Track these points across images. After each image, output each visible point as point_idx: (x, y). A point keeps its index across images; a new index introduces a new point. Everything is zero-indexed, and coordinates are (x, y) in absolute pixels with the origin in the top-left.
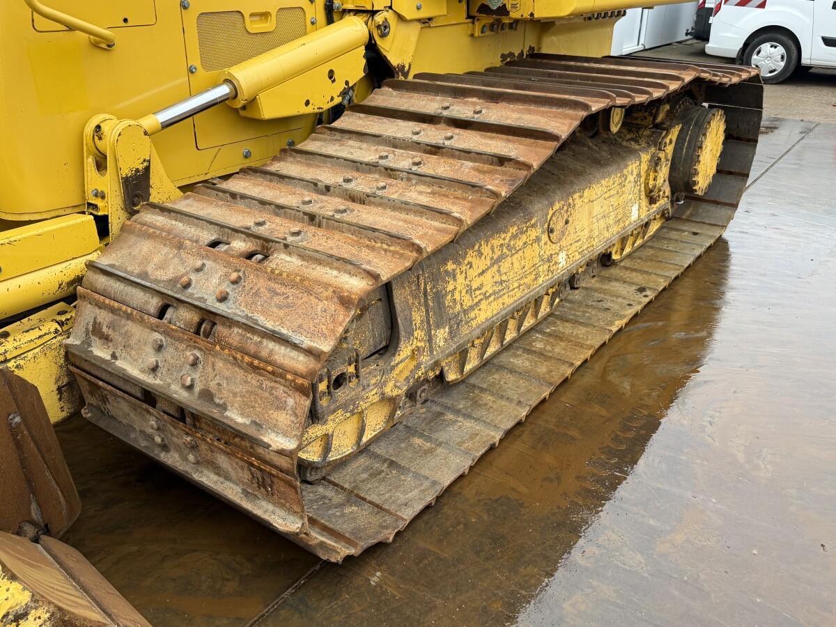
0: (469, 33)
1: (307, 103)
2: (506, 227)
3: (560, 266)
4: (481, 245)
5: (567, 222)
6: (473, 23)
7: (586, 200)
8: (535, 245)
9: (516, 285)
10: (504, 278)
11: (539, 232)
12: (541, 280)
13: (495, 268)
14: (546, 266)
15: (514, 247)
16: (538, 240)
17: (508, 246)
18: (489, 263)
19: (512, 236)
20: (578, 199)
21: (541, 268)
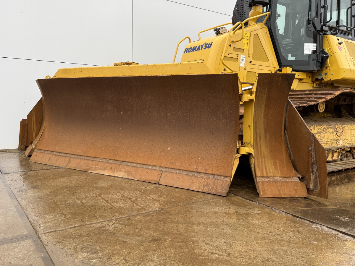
0: (312, 86)
2: (323, 125)
3: (341, 144)
4: (314, 126)
5: (342, 132)
6: (313, 83)
7: (349, 128)
8: (332, 134)
9: (325, 142)
10: (322, 139)
11: (333, 131)
12: (334, 145)
13: (319, 134)
14: (336, 142)
15: (325, 131)
16: (332, 133)
17: (323, 130)
18: (317, 132)
19: (324, 128)
20: (346, 127)
21: (334, 142)
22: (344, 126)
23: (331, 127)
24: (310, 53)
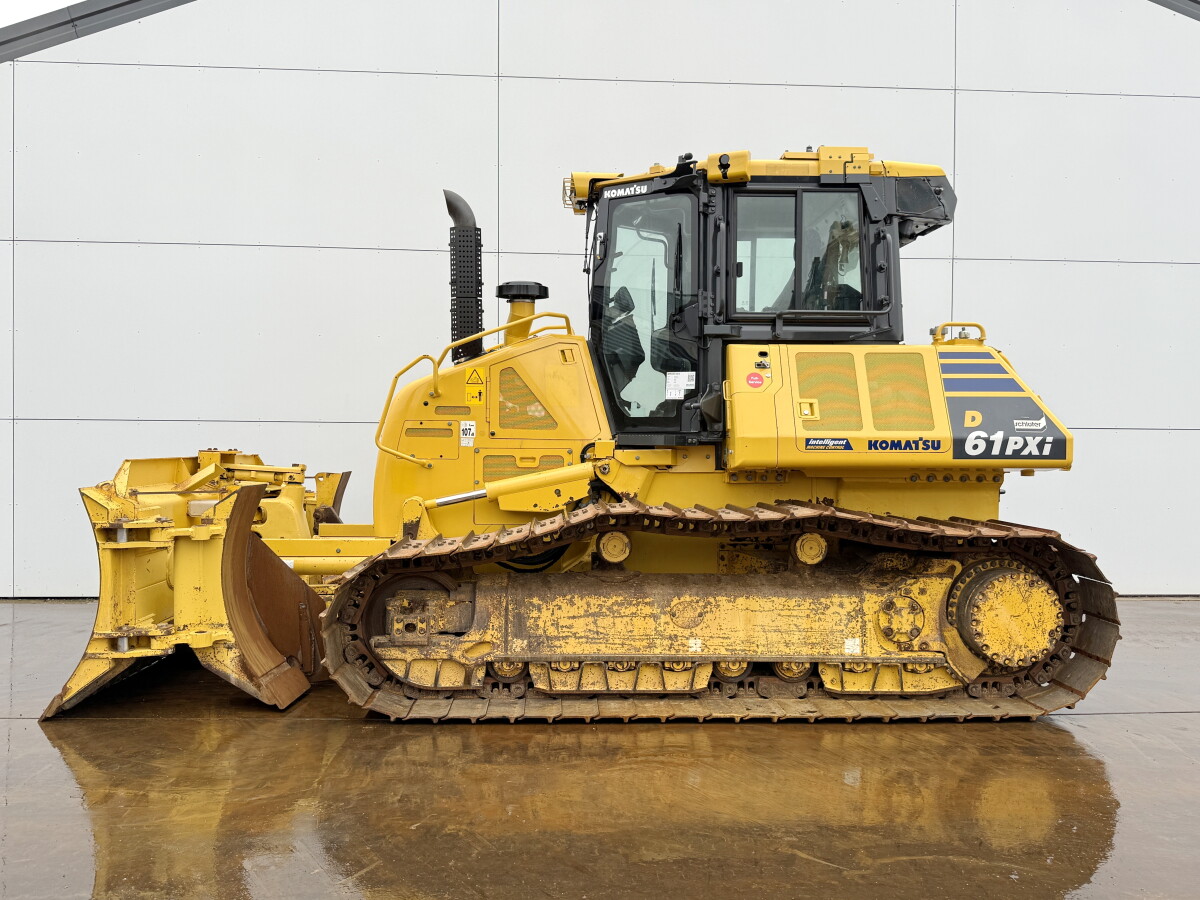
1: (535, 506)
2: (608, 594)
3: (693, 650)
4: (574, 597)
5: (700, 615)
6: (724, 473)
7: (741, 607)
8: (650, 620)
9: (618, 642)
10: (601, 630)
11: (657, 611)
12: (657, 651)
13: (591, 619)
14: (667, 642)
15: (618, 611)
16: (655, 617)
17: (609, 609)
18: (582, 613)
19: (616, 603)
20: (724, 602)
21: (658, 642)
22: (712, 600)
23: (648, 600)
24: (681, 396)
